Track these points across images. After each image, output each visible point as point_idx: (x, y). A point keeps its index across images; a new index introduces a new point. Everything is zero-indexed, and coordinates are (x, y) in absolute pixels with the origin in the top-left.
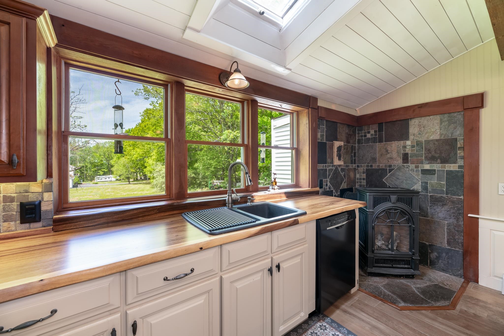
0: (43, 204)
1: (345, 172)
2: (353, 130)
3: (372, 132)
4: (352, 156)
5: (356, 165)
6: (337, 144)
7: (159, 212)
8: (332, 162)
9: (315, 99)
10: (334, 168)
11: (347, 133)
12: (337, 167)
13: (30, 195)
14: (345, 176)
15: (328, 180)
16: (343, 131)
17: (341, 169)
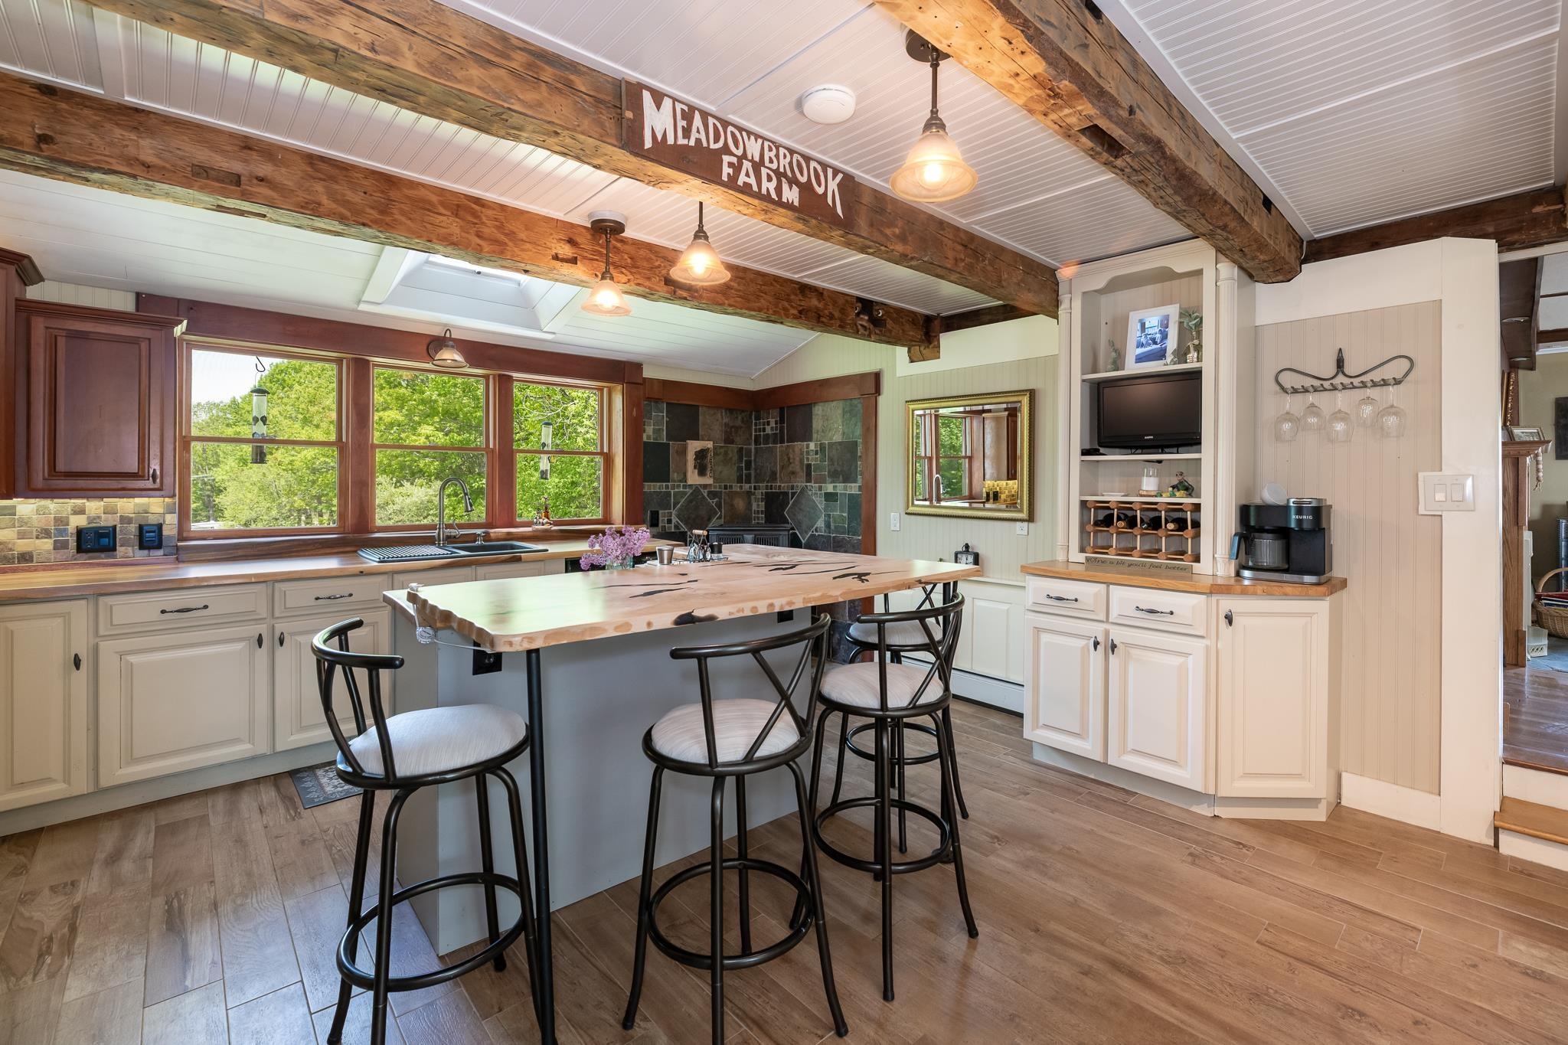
0: (164, 527)
1: (720, 499)
2: (743, 418)
3: (773, 422)
4: (740, 469)
5: (753, 485)
6: (694, 446)
7: (322, 548)
8: (685, 479)
9: (637, 367)
10: (689, 491)
11: (726, 425)
12: (697, 490)
13: (151, 516)
14: (719, 505)
15: (674, 512)
16: (712, 421)
17: (709, 493)
